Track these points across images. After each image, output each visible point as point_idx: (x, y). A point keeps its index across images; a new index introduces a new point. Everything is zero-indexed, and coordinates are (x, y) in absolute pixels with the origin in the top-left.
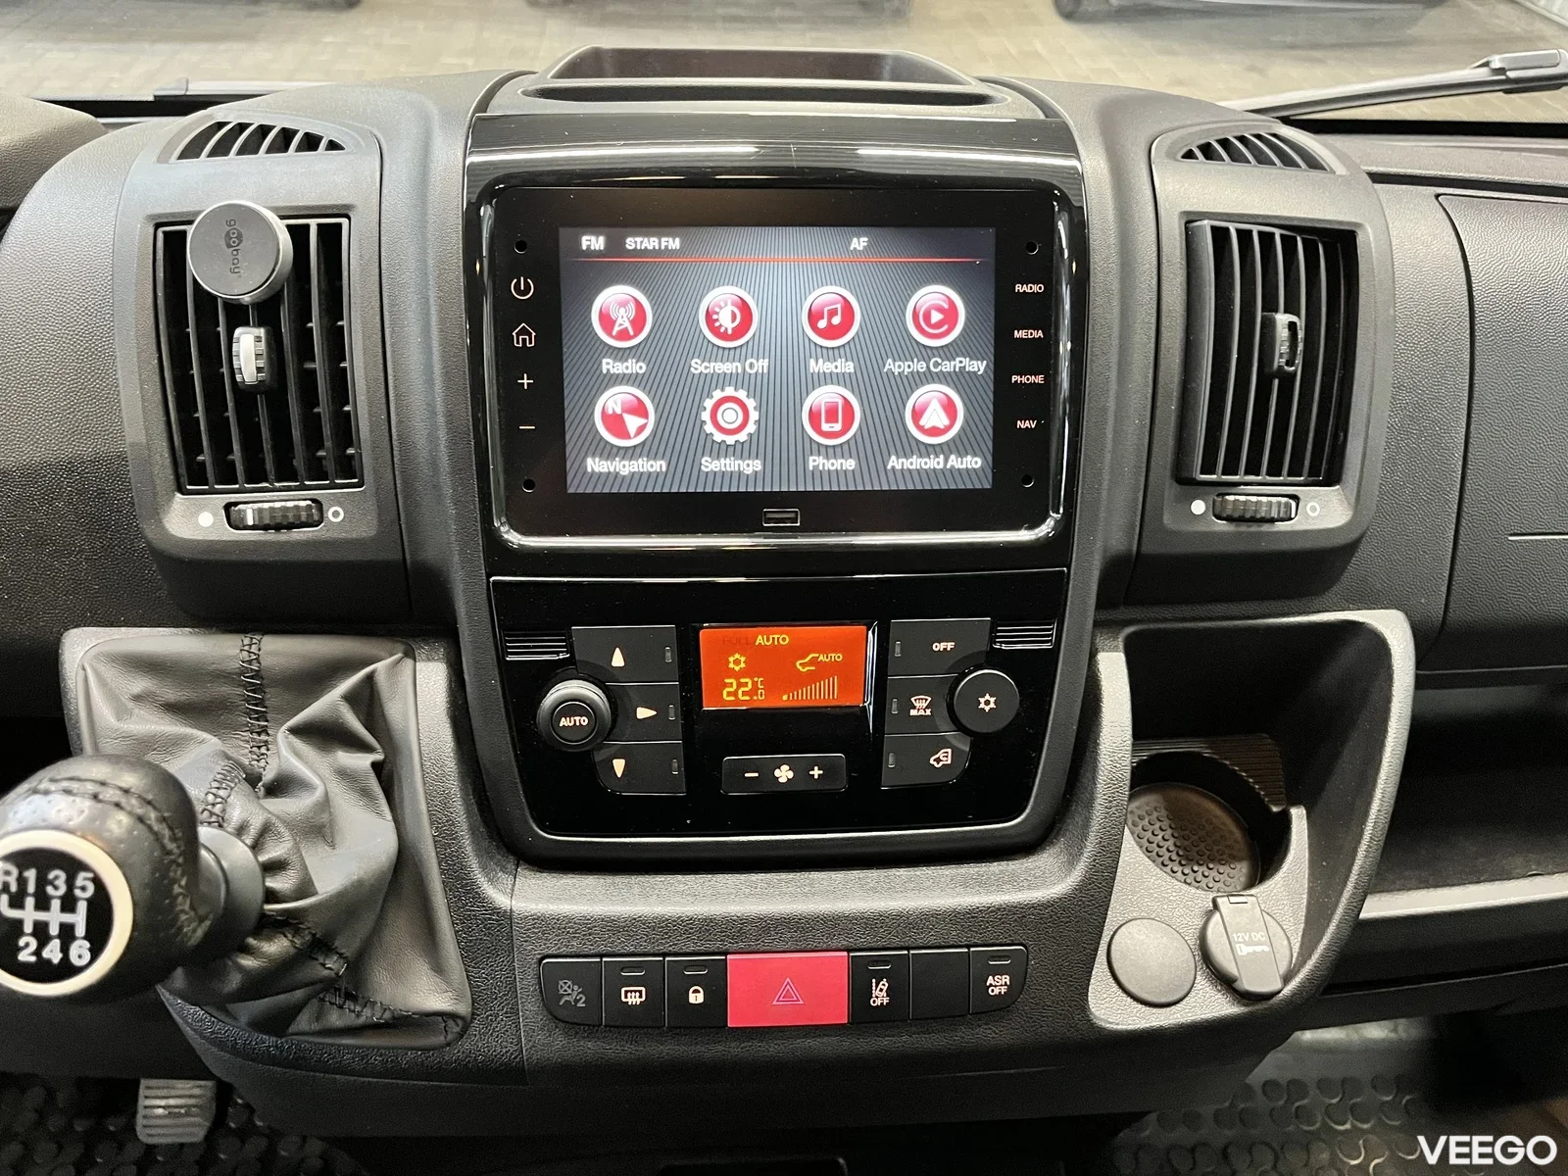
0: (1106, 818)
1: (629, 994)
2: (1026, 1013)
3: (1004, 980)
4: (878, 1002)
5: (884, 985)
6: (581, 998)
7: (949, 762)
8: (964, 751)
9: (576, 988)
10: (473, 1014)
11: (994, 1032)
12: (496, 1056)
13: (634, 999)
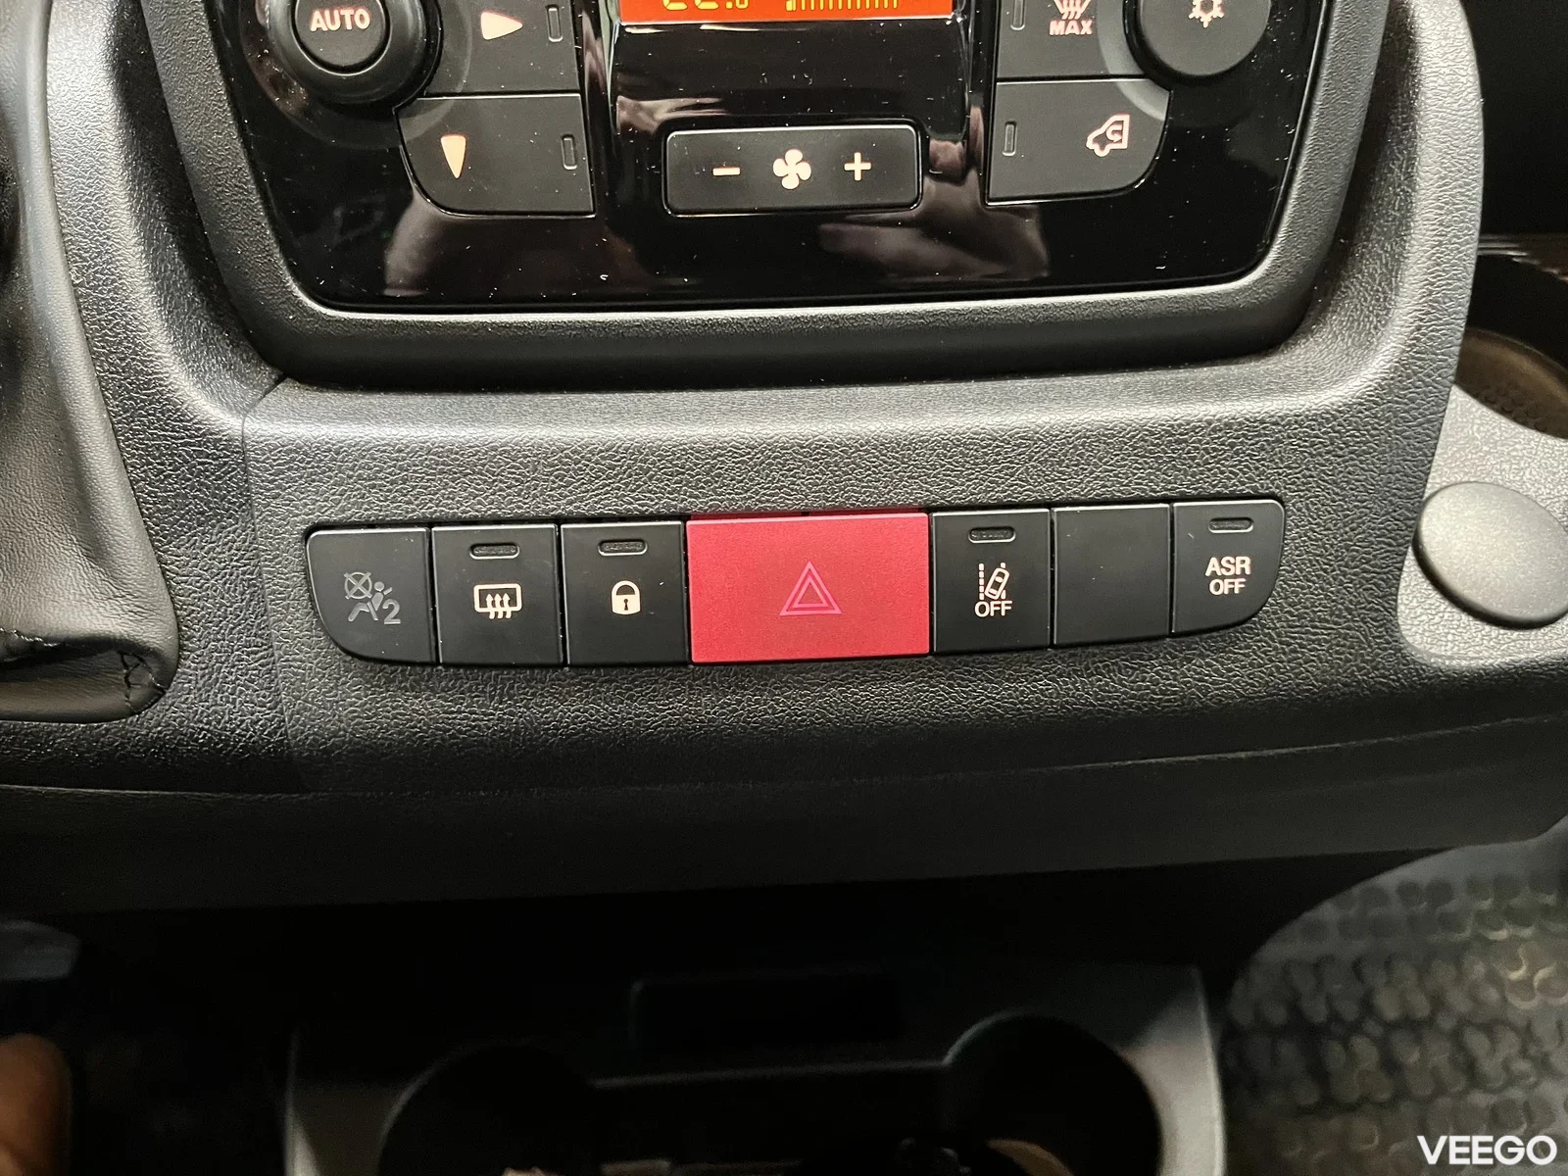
0: (1440, 243)
1: (489, 599)
2: (1279, 635)
3: (1239, 566)
4: (991, 610)
5: (1001, 575)
6: (391, 607)
7: (1124, 145)
8: (1153, 120)
9: (380, 586)
10: (181, 647)
11: (1217, 671)
12: (233, 731)
13: (499, 608)
